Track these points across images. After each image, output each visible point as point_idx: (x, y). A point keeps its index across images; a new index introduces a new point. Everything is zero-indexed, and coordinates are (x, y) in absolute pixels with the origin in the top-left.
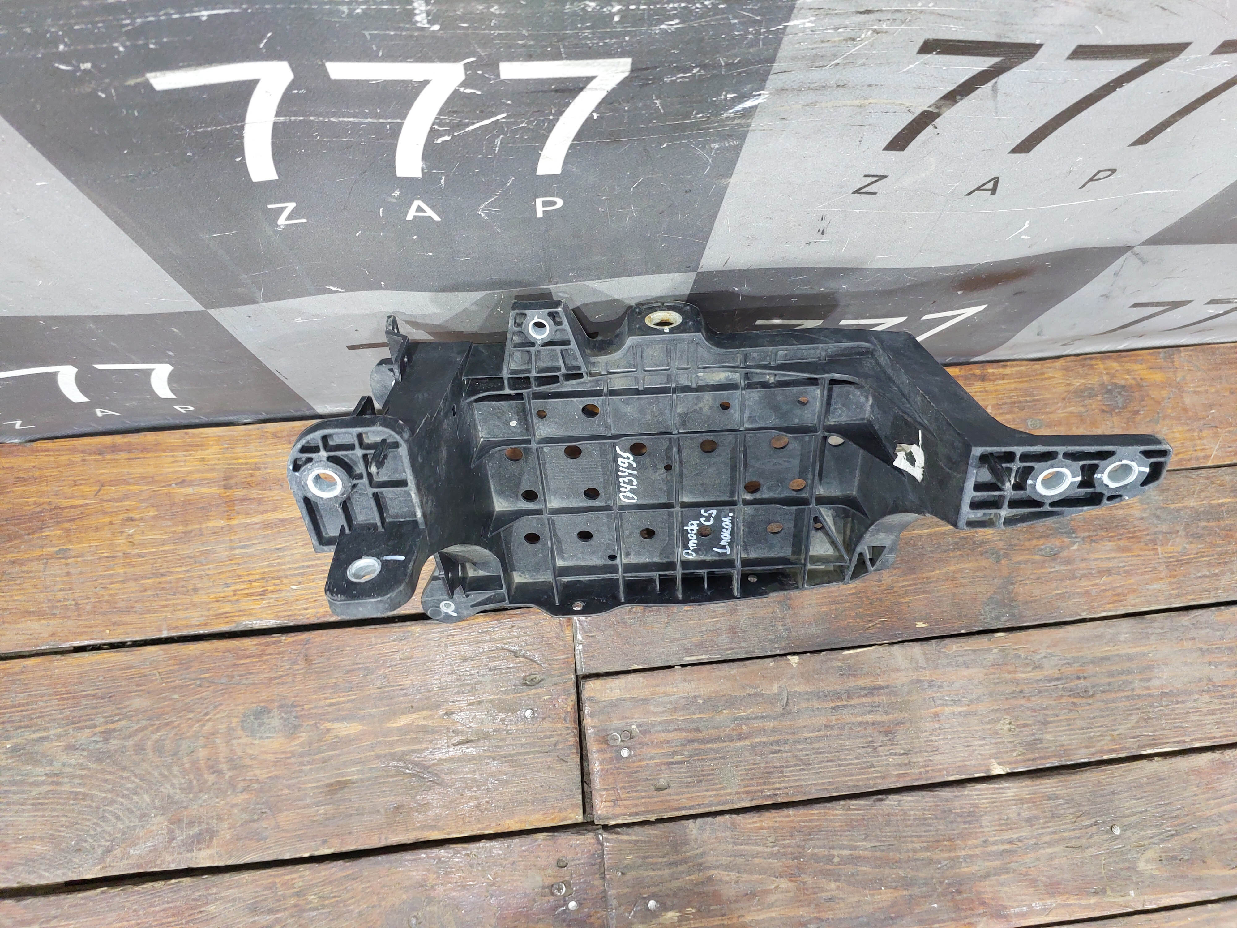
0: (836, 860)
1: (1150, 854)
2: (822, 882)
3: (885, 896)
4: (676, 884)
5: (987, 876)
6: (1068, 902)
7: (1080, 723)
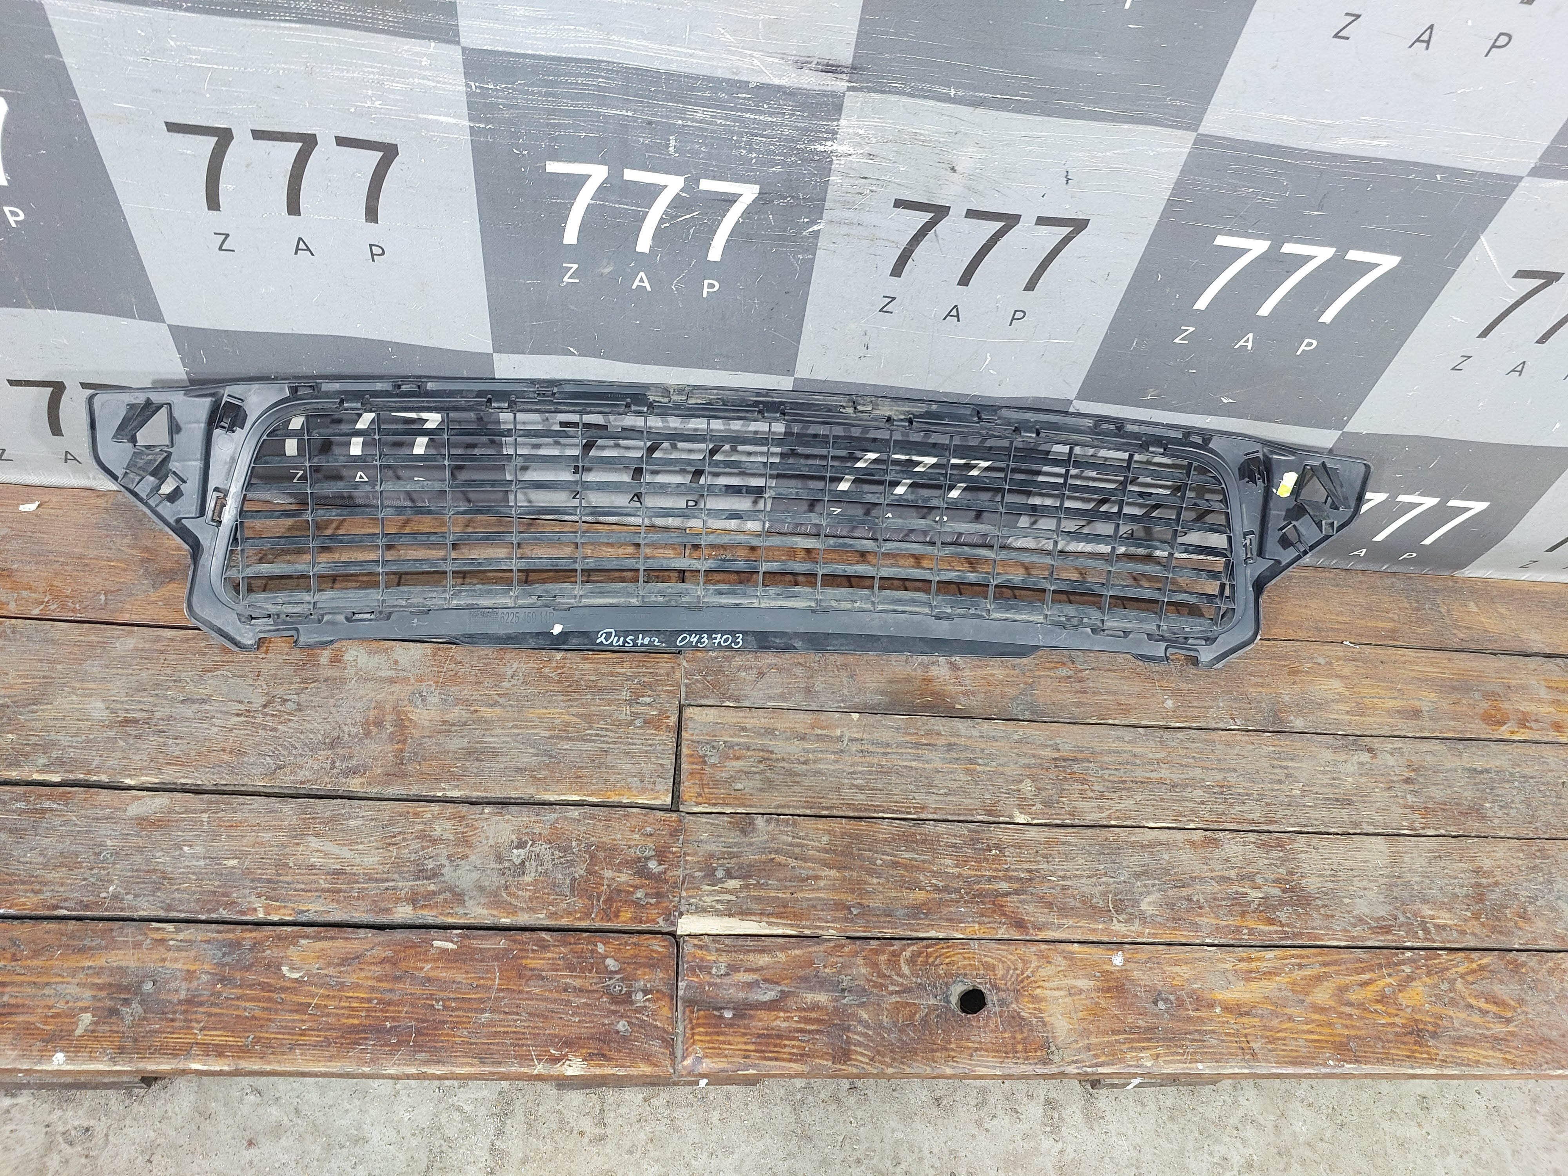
0: (879, 862)
1: (1151, 898)
5: (1009, 894)
7: (1089, 794)
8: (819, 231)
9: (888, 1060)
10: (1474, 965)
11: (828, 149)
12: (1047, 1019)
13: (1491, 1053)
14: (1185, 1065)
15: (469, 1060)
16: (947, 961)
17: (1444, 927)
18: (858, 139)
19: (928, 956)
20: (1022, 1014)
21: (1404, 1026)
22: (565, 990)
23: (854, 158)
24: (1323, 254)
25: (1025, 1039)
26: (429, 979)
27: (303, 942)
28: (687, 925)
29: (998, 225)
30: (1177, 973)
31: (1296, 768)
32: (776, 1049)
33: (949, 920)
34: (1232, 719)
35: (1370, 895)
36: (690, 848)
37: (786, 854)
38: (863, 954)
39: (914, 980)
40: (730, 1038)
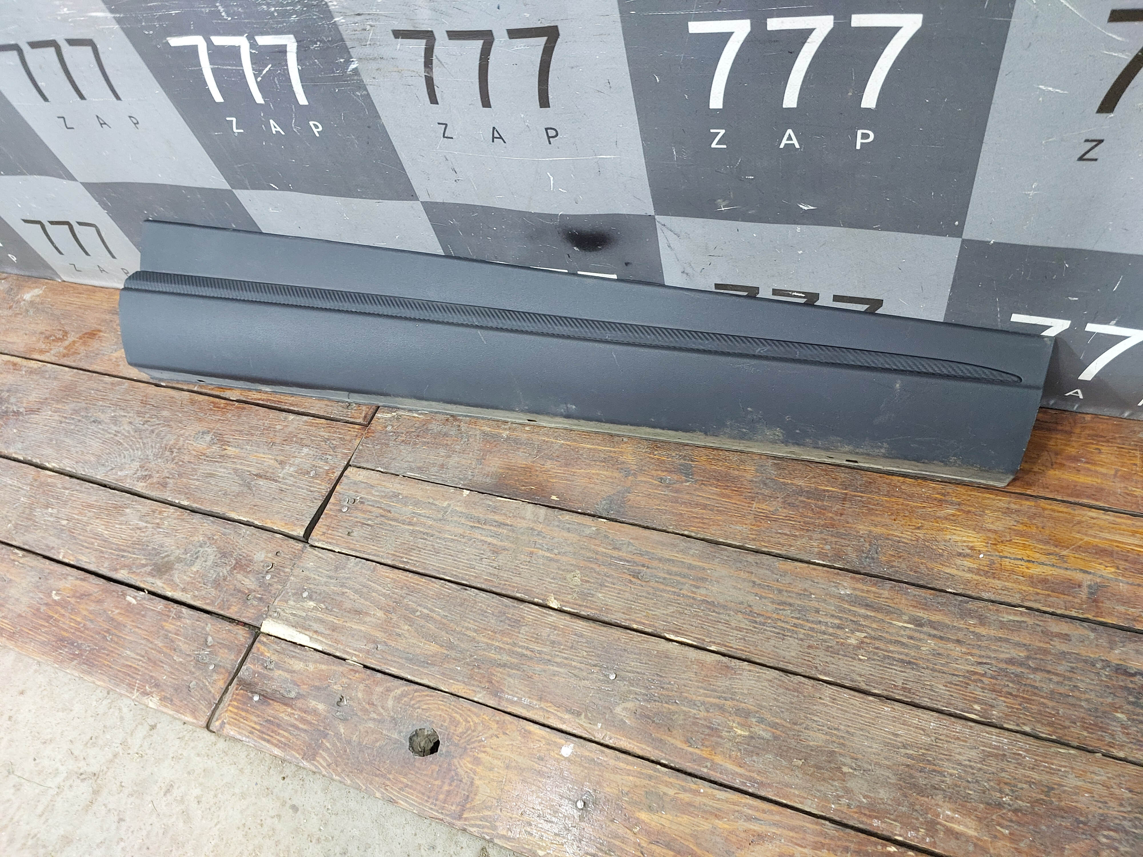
0: (418, 613)
2: (402, 623)
3: (433, 648)
4: (324, 588)
6: (549, 709)
8: (357, 68)
9: (339, 769)
12: (476, 782)
19: (411, 699)
20: (459, 770)
22: (175, 650)
24: (821, 24)
25: (448, 791)
26: (113, 619)
27: (70, 578)
28: (268, 626)
29: (480, 43)
30: (614, 781)
31: (866, 617)
32: (272, 734)
33: (443, 674)
34: (819, 553)
35: (879, 771)
36: (296, 571)
37: (356, 592)
38: (367, 682)
39: (392, 714)
40: (248, 716)
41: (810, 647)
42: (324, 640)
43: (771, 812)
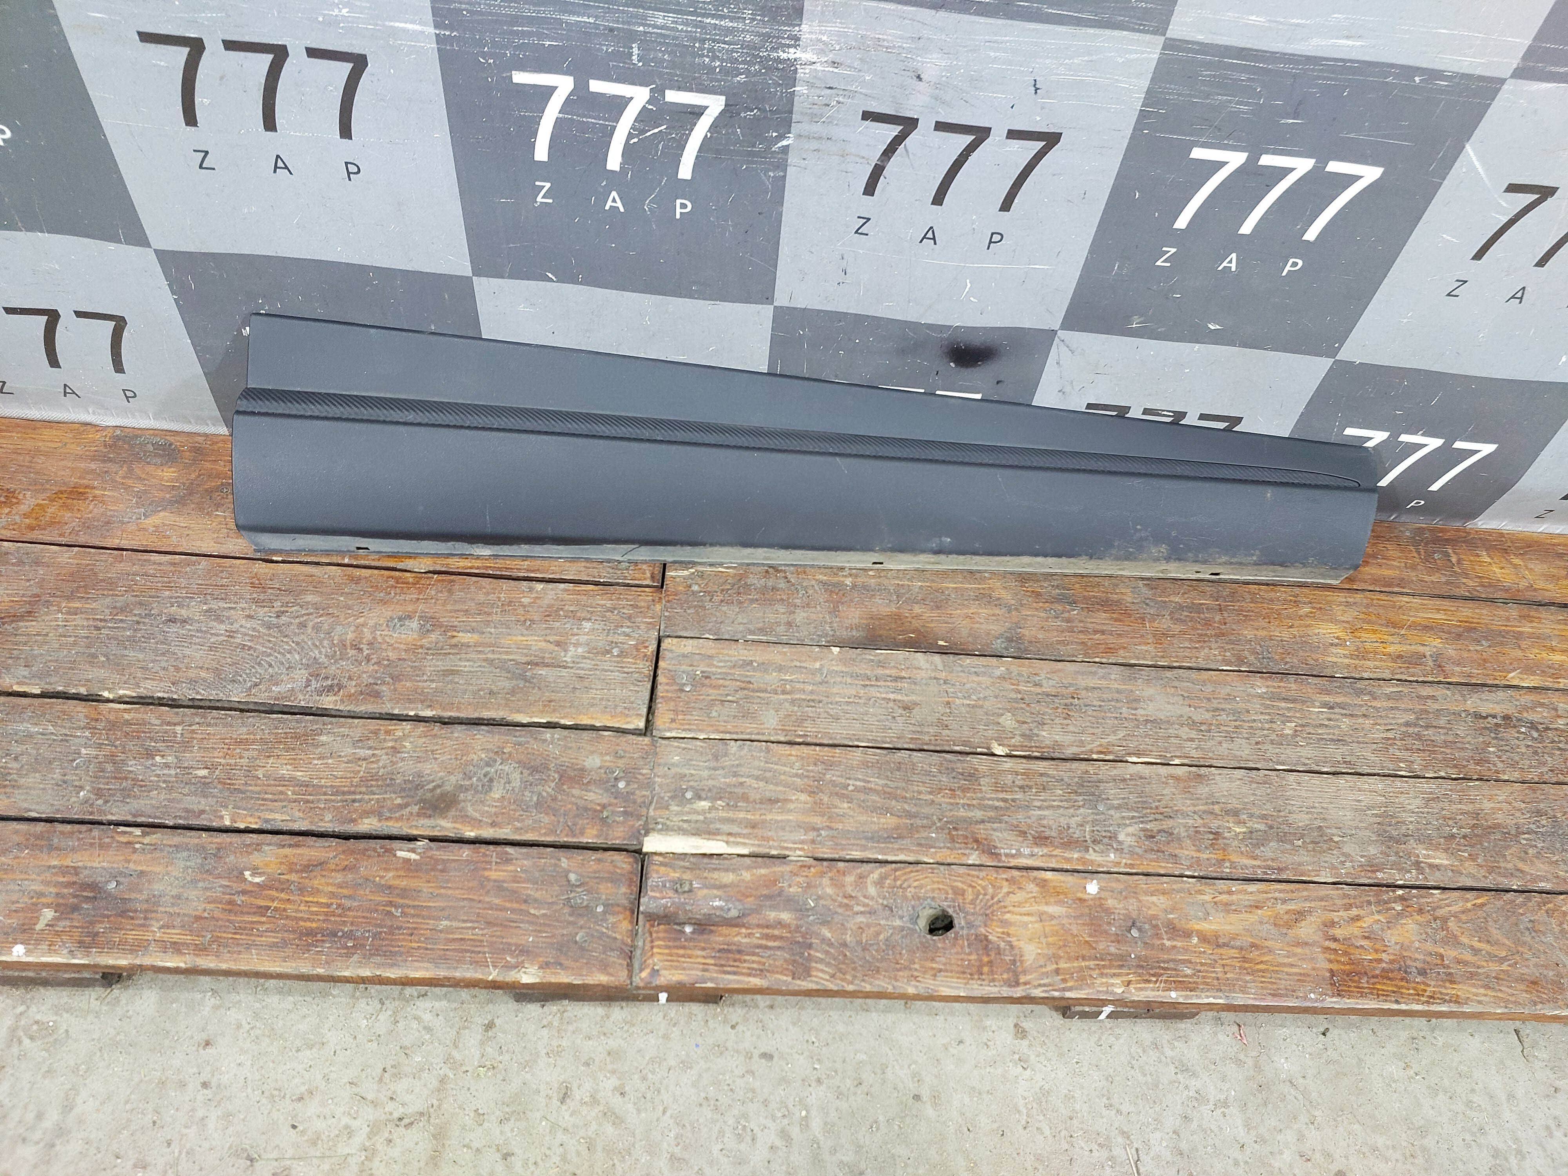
0: (851, 788)
1: (1130, 830)
2: (837, 801)
3: (890, 821)
4: (711, 782)
5: (983, 822)
6: (1054, 853)
7: (1071, 728)
8: (788, 146)
9: (849, 977)
10: (1469, 905)
11: (791, 56)
12: (1015, 943)
13: (1482, 991)
14: (1157, 993)
15: (426, 965)
16: (916, 884)
17: (1437, 867)
18: (821, 46)
19: (895, 880)
20: (990, 937)
21: (1392, 962)
22: (525, 901)
23: (818, 67)
24: (1303, 165)
25: (990, 962)
26: (390, 887)
27: (266, 848)
28: (651, 844)
29: (969, 139)
30: (1153, 903)
31: (1289, 709)
32: (736, 964)
33: (920, 845)
34: (1224, 660)
35: (1361, 833)
36: (660, 770)
37: (757, 778)
38: (830, 875)
39: (881, 901)
40: (689, 952)
41: (1257, 743)
42: (747, 841)
43: (1298, 890)
